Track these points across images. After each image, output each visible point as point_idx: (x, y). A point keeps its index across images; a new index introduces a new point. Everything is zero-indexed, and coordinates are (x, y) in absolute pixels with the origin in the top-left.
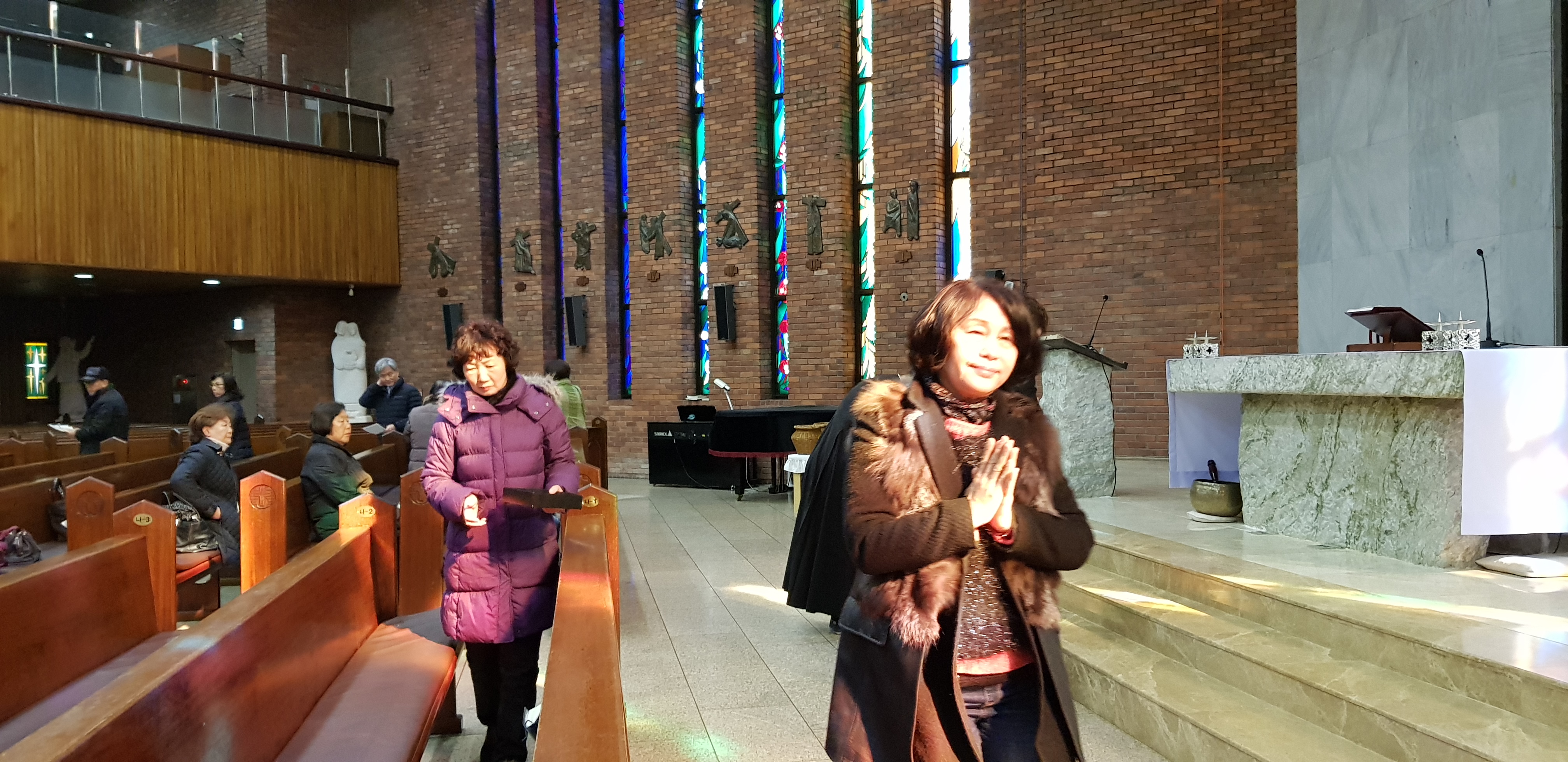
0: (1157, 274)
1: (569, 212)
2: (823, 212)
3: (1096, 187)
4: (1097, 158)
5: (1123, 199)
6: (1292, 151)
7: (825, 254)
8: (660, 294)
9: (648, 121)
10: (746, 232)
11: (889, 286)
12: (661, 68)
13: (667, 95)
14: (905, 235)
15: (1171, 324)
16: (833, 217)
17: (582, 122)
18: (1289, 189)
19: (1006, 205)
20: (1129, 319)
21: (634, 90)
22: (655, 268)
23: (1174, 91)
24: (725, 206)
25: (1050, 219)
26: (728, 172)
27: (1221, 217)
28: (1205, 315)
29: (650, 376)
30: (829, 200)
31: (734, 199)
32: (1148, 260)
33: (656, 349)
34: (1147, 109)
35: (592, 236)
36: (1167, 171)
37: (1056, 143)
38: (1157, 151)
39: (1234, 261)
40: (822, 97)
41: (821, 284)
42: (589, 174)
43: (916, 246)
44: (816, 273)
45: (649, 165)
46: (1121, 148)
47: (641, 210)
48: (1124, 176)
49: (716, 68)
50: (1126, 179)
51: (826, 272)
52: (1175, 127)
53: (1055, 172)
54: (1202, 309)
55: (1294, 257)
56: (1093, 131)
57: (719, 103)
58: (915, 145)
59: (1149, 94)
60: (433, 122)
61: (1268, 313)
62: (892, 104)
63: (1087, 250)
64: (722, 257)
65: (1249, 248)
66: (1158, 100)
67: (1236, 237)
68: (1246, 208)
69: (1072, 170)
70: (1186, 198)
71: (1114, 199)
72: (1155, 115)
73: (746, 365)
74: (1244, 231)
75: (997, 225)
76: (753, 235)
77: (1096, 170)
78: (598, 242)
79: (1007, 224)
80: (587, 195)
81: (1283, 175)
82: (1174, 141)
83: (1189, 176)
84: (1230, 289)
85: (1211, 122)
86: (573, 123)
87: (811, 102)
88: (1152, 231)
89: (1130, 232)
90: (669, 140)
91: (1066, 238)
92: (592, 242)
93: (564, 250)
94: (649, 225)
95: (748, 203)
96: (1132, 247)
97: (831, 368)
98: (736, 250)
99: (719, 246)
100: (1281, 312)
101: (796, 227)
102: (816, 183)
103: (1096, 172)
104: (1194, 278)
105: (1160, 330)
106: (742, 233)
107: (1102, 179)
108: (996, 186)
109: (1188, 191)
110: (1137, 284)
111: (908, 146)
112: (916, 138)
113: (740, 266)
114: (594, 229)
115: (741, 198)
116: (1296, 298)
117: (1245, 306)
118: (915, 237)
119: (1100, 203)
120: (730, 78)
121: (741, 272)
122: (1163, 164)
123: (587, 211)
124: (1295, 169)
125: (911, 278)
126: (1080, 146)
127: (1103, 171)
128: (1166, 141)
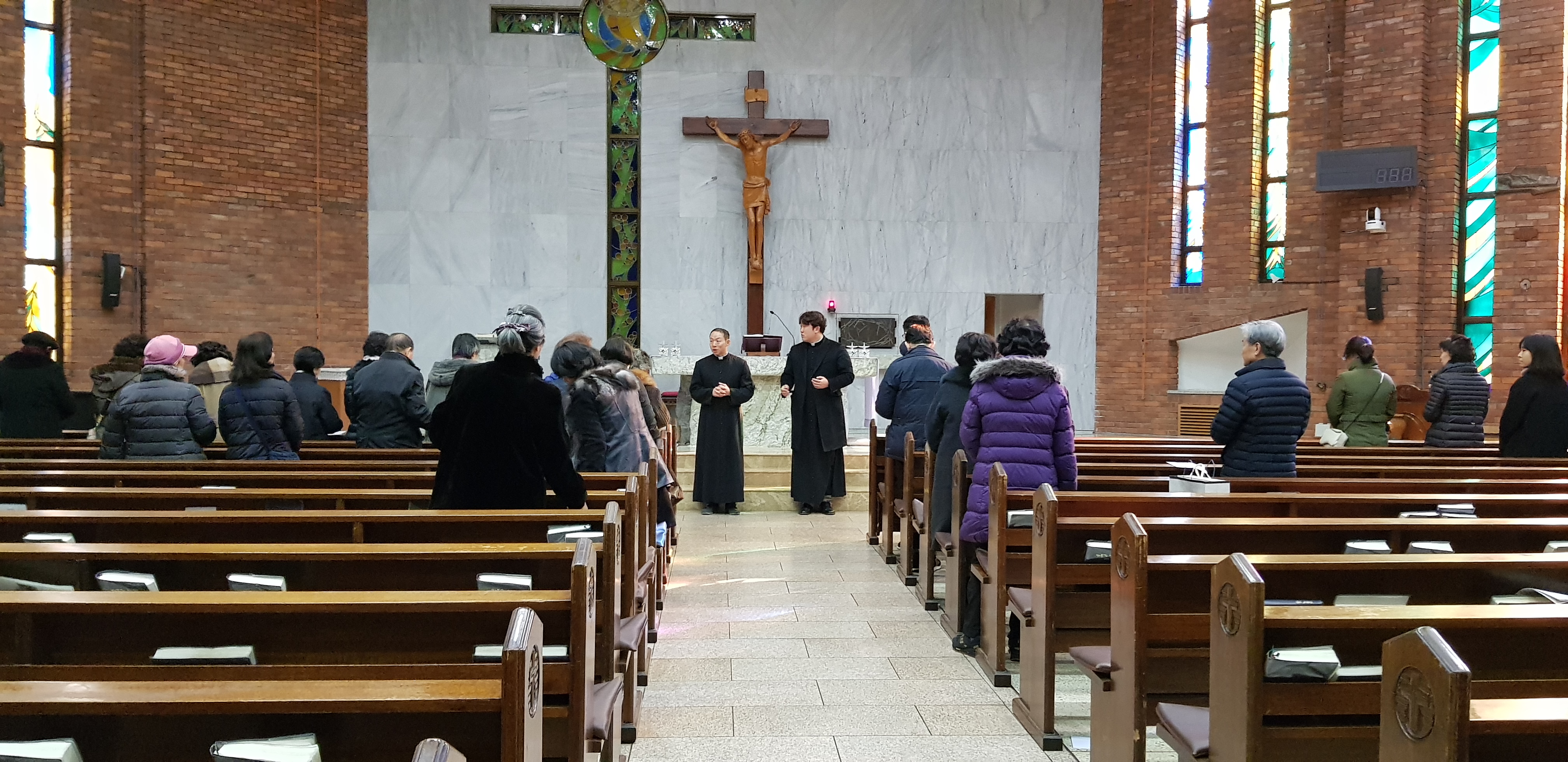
0: (266, 277)
3: (215, 192)
4: (216, 167)
5: (238, 207)
6: (364, 197)
15: (278, 320)
19: (115, 189)
20: (245, 313)
23: (281, 127)
25: (171, 213)
27: (318, 238)
28: (303, 315)
32: (260, 264)
34: (259, 136)
36: (276, 193)
37: (176, 143)
38: (268, 173)
39: (326, 274)
46: (237, 163)
48: (241, 189)
50: (242, 191)
52: (282, 157)
53: (177, 171)
54: (302, 309)
55: (365, 276)
56: (212, 141)
59: (261, 123)
61: (349, 316)
63: (207, 247)
65: (336, 265)
66: (268, 131)
67: (327, 255)
68: (334, 234)
69: (190, 172)
70: (289, 218)
71: (231, 206)
72: (264, 143)
74: (334, 252)
77: (215, 177)
81: (359, 214)
82: (281, 169)
83: (293, 199)
84: (324, 296)
85: (309, 161)
88: (263, 240)
89: (245, 238)
91: (187, 233)
96: (247, 251)
100: (357, 316)
103: (214, 179)
104: (296, 284)
105: (270, 324)
107: (219, 186)
108: (103, 168)
109: (292, 213)
110: (250, 283)
116: (366, 307)
117: (333, 310)
119: (217, 207)
122: (272, 186)
124: (366, 211)
126: (199, 152)
127: (220, 180)
128: (274, 167)
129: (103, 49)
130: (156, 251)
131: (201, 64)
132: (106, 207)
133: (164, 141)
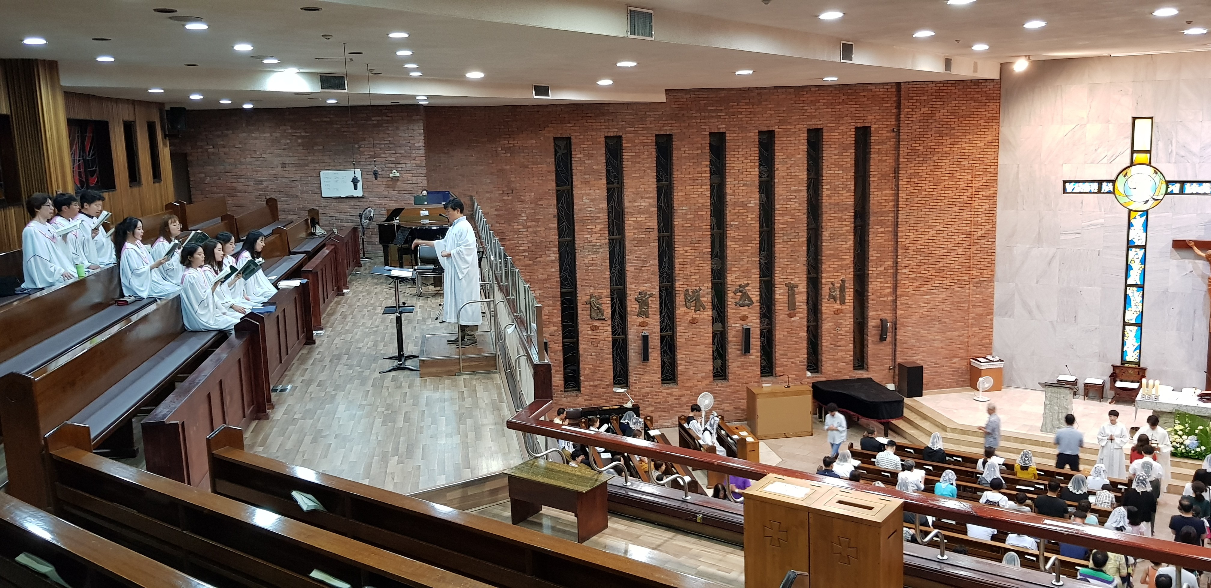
1: (633, 286)
2: (796, 290)
3: (925, 286)
4: (926, 275)
5: (935, 291)
6: (993, 276)
7: (798, 310)
8: (698, 330)
9: (691, 239)
10: (753, 299)
11: (830, 324)
12: (700, 213)
13: (704, 227)
14: (838, 302)
16: (801, 293)
17: (644, 236)
18: (991, 290)
19: (885, 291)
20: (937, 337)
21: (682, 222)
22: (694, 316)
24: (740, 286)
25: (907, 298)
26: (741, 269)
27: (969, 299)
29: (691, 373)
30: (800, 285)
31: (746, 282)
33: (696, 358)
34: (945, 257)
35: (650, 299)
36: (951, 281)
37: (910, 267)
38: (948, 273)
39: (973, 315)
41: (795, 324)
42: (648, 265)
43: (844, 307)
44: (792, 319)
45: (692, 263)
46: (935, 271)
47: (686, 286)
48: (936, 282)
49: (735, 217)
51: (798, 318)
52: (955, 265)
53: (910, 279)
54: (962, 333)
55: (992, 314)
56: (925, 264)
57: (737, 234)
58: (844, 262)
59: (946, 251)
61: (984, 333)
63: (922, 311)
64: (738, 311)
65: (979, 310)
66: (949, 254)
67: (974, 307)
68: (978, 296)
69: (915, 278)
70: (958, 292)
71: (932, 291)
72: (947, 260)
73: (751, 364)
74: (977, 304)
76: (757, 301)
77: (926, 279)
78: (654, 303)
79: (886, 299)
80: (646, 277)
81: (990, 284)
82: (954, 270)
83: (959, 283)
84: (972, 325)
85: (967, 264)
86: (636, 236)
88: (946, 304)
89: (938, 304)
90: (704, 251)
91: (913, 306)
92: (650, 302)
93: (628, 307)
94: (691, 294)
95: (754, 285)
96: (938, 310)
97: (800, 362)
98: (746, 307)
99: (736, 305)
100: (988, 333)
101: (782, 297)
102: (793, 277)
104: (959, 321)
105: (947, 341)
106: (750, 299)
107: (927, 283)
108: (881, 283)
109: (959, 289)
111: (840, 263)
112: (844, 260)
113: (749, 316)
114: (651, 295)
115: (750, 282)
117: (976, 331)
118: (843, 302)
119: (926, 293)
120: (744, 223)
121: (749, 319)
122: (950, 279)
123: (646, 285)
124: (994, 283)
125: (841, 321)
126: (919, 270)
127: (928, 280)
128: (951, 270)
129: (882, 232)
130: (901, 315)
131: (921, 230)
132: (881, 299)
133: (905, 268)
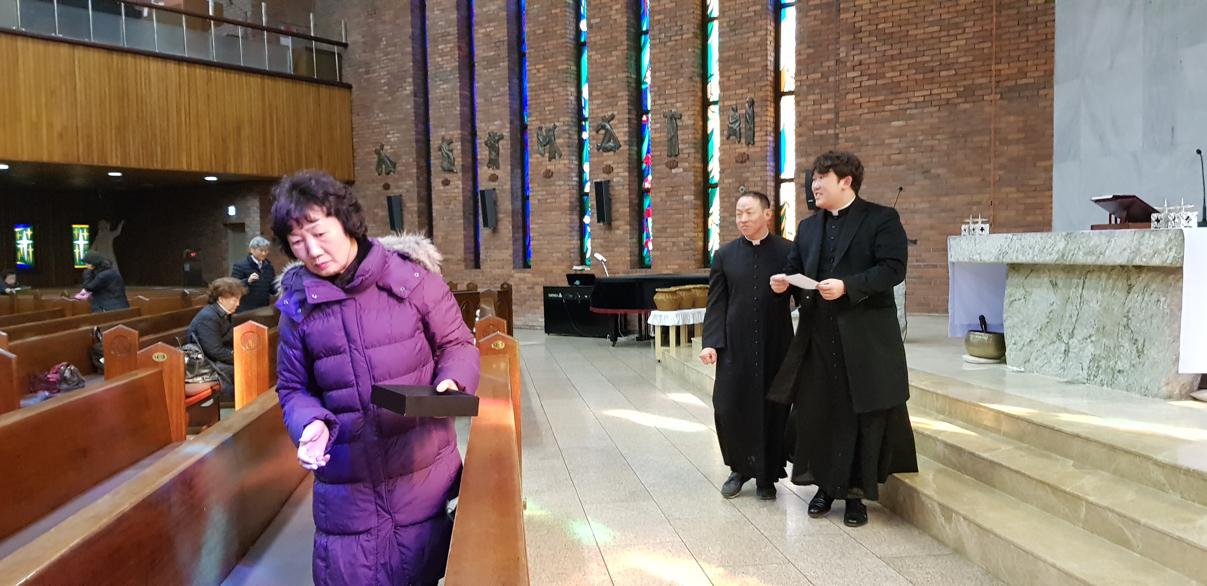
0: (940, 171)
1: (483, 124)
2: (679, 123)
3: (895, 102)
5: (915, 111)
6: (1050, 73)
7: (681, 156)
8: (553, 188)
9: (543, 53)
10: (619, 139)
11: (730, 181)
12: (553, 11)
13: (558, 32)
14: (743, 141)
15: (953, 210)
16: (686, 127)
17: (493, 53)
18: (1048, 104)
19: (823, 117)
20: (919, 206)
21: (532, 29)
22: (549, 167)
23: (957, 26)
24: (603, 119)
25: (858, 128)
26: (605, 92)
27: (992, 126)
28: (979, 203)
29: (546, 251)
30: (683, 114)
31: (610, 113)
32: (934, 160)
33: (550, 230)
34: (936, 41)
35: (501, 142)
36: (951, 90)
37: (863, 67)
38: (943, 73)
39: (1003, 160)
40: (679, 33)
41: (676, 180)
42: (498, 94)
43: (752, 150)
44: (673, 171)
45: (545, 87)
46: (914, 71)
47: (538, 122)
49: (597, 11)
50: (918, 95)
51: (681, 170)
52: (957, 54)
53: (861, 90)
54: (977, 198)
55: (1050, 157)
56: (893, 58)
57: (599, 38)
58: (751, 70)
59: (937, 28)
60: (378, 54)
61: (1029, 201)
62: (734, 38)
63: (887, 152)
64: (601, 159)
65: (1014, 150)
66: (944, 33)
67: (1005, 142)
68: (1012, 118)
69: (874, 89)
70: (965, 111)
71: (908, 112)
72: (941, 45)
73: (619, 243)
74: (1010, 137)
75: (816, 133)
76: (625, 142)
77: (895, 89)
78: (505, 147)
79: (824, 132)
80: (496, 111)
81: (1042, 92)
82: (956, 66)
83: (968, 93)
84: (999, 183)
85: (986, 51)
86: (485, 54)
87: (670, 37)
88: (938, 137)
89: (921, 138)
90: (560, 67)
91: (870, 143)
92: (500, 147)
93: (479, 154)
94: (544, 134)
95: (621, 117)
96: (922, 149)
97: (685, 245)
98: (611, 153)
99: (598, 150)
100: (1039, 200)
101: (658, 135)
102: (674, 101)
103: (895, 91)
104: (970, 174)
105: (943, 214)
106: (616, 140)
107: (899, 96)
108: (815, 102)
109: (967, 106)
110: (925, 178)
111: (746, 70)
112: (753, 65)
113: (614, 166)
114: (502, 137)
115: (615, 113)
116: (1051, 189)
117: (1011, 196)
118: (751, 142)
119: (896, 115)
120: (608, 18)
121: (615, 171)
122: (947, 85)
123: (496, 123)
124: (1052, 87)
125: (748, 174)
126: (881, 71)
133: (853, 69)
